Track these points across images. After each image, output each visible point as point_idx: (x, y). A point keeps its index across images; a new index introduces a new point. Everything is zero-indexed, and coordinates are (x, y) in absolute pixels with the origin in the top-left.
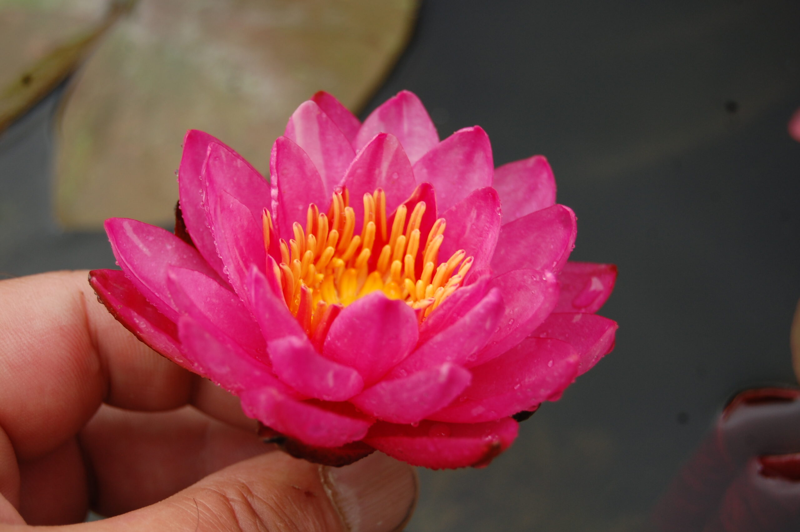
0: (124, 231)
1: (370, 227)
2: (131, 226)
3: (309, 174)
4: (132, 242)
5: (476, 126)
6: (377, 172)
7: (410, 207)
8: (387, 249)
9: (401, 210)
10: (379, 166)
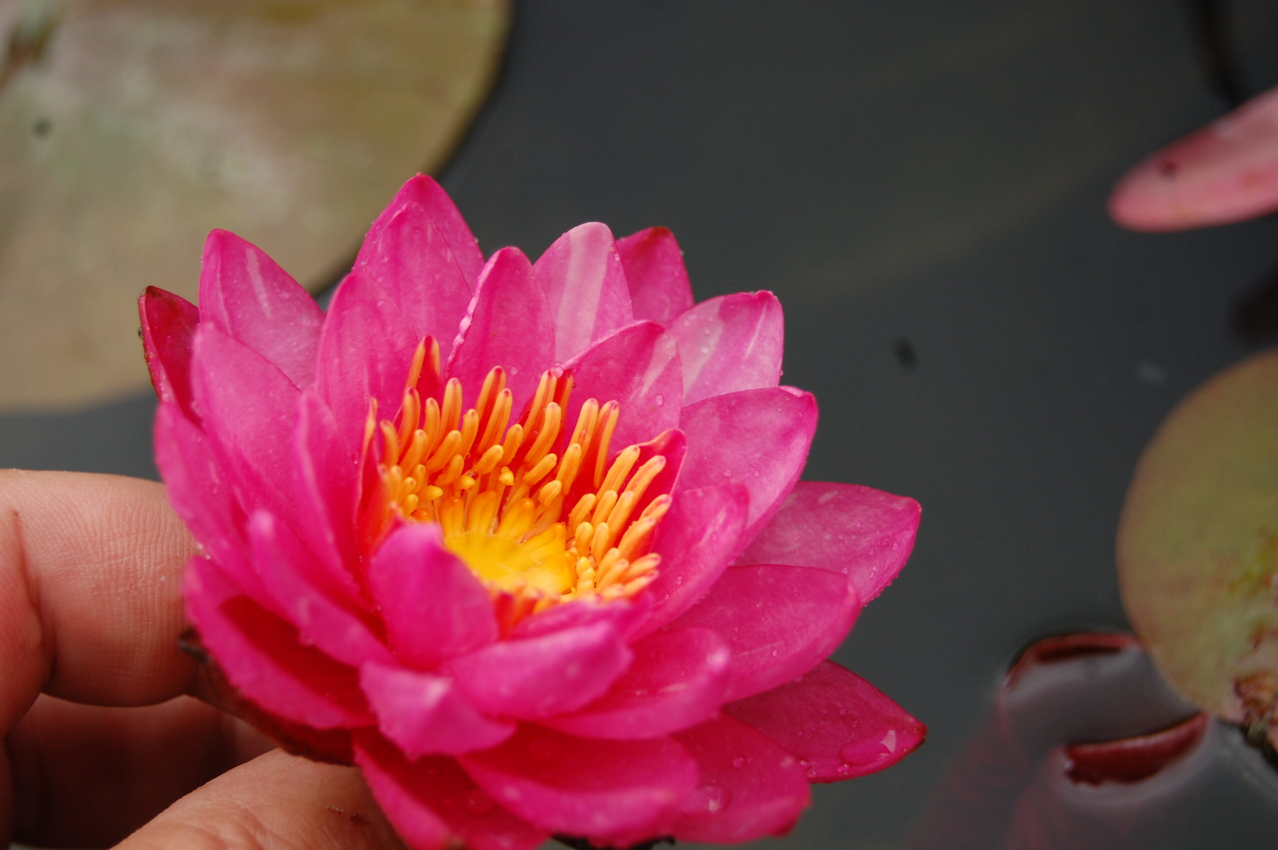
0: (245, 262)
1: (575, 451)
2: (259, 260)
3: (541, 328)
4: (250, 285)
5: (808, 393)
6: (637, 379)
7: (646, 455)
8: (588, 500)
9: (630, 454)
10: (642, 374)
